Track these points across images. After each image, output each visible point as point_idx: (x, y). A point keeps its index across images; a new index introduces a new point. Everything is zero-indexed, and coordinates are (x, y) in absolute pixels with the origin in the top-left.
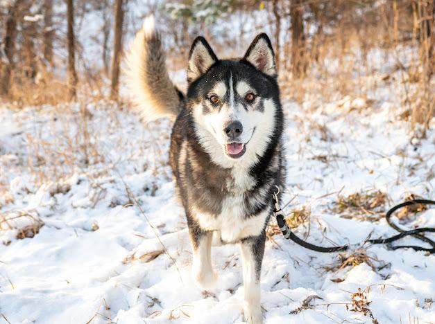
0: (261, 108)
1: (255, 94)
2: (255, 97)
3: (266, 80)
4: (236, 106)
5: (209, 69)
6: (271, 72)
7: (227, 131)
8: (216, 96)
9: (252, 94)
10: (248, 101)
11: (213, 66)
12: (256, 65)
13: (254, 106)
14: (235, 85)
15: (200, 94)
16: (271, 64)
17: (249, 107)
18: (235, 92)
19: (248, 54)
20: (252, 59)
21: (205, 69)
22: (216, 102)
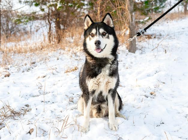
0: (108, 37)
1: (106, 33)
2: (106, 34)
3: (110, 28)
4: (99, 36)
5: (90, 26)
6: (112, 26)
7: (95, 43)
8: (92, 34)
9: (105, 33)
10: (103, 35)
11: (92, 24)
12: (107, 23)
13: (106, 37)
14: (99, 30)
15: (88, 33)
16: (112, 23)
17: (104, 37)
18: (99, 32)
19: (103, 20)
20: (105, 21)
21: (89, 26)
22: (93, 36)
